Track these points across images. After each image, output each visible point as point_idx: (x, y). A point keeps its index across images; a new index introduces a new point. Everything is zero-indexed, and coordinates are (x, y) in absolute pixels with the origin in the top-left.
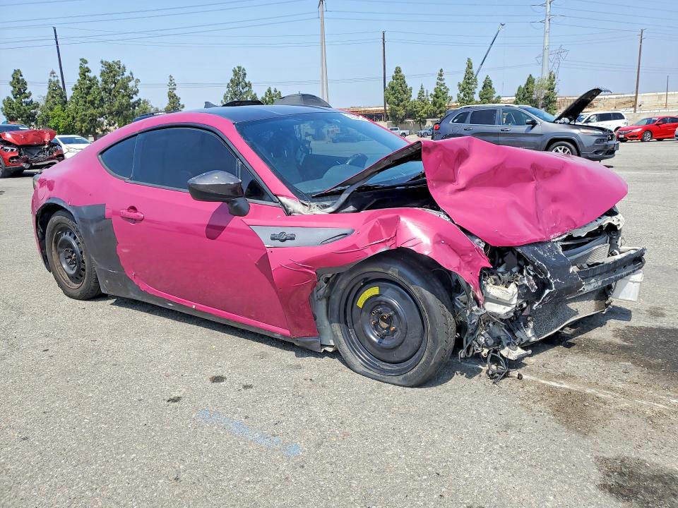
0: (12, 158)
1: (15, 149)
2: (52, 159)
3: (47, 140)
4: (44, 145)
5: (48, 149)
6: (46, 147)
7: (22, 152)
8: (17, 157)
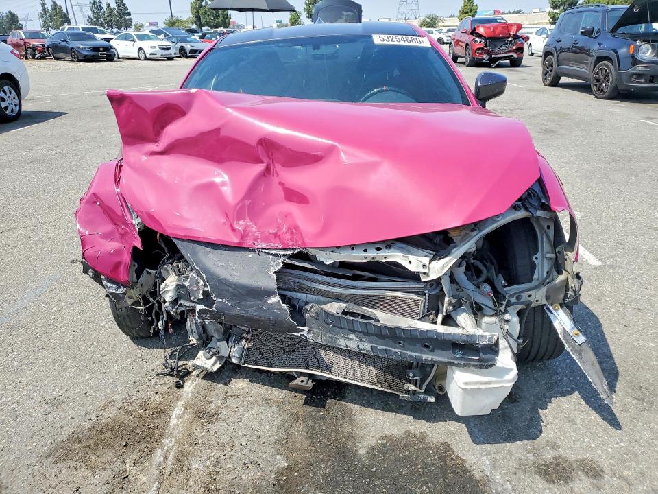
0: (479, 49)
1: (483, 41)
2: (511, 51)
3: (512, 33)
4: (509, 38)
5: (511, 41)
6: (510, 39)
7: (488, 44)
8: (482, 49)
